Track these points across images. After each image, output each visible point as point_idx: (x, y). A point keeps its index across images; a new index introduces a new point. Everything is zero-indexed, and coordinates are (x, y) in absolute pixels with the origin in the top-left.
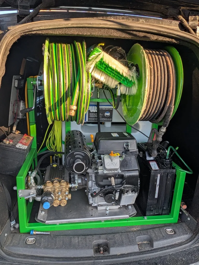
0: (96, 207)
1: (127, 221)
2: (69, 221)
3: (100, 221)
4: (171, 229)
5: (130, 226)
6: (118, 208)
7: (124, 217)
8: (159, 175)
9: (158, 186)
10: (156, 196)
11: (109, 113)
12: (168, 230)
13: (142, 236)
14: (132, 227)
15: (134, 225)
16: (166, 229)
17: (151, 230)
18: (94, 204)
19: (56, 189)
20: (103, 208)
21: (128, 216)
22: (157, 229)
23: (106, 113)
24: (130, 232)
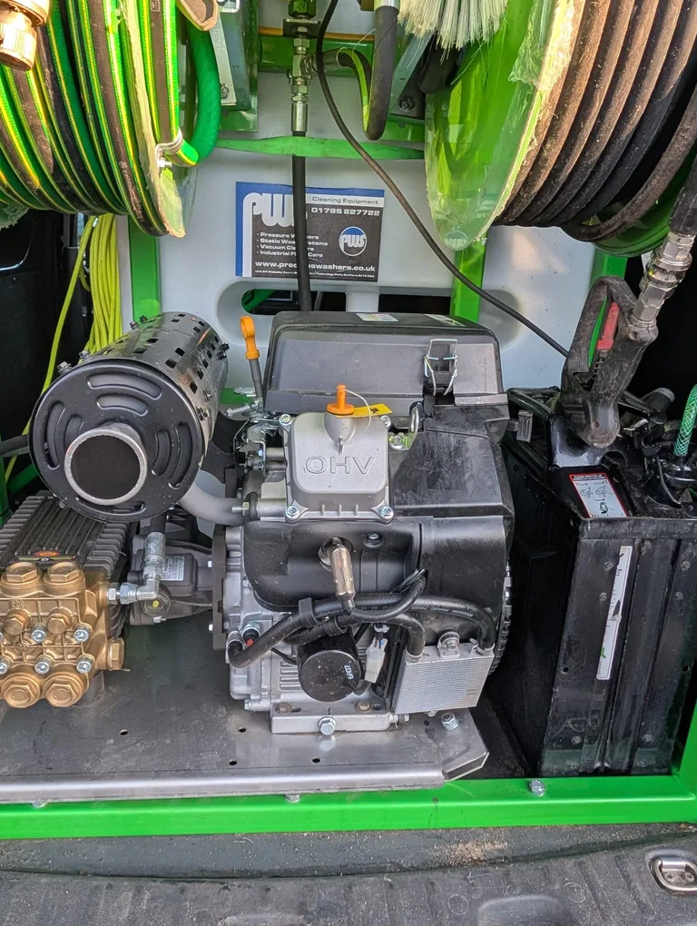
0: (264, 718)
1: (432, 805)
2: (97, 793)
3: (282, 798)
4: (683, 863)
5: (448, 830)
6: (386, 725)
7: (417, 782)
8: (626, 553)
9: (616, 612)
10: (604, 671)
11: (360, 234)
12: (666, 863)
13: (512, 899)
14: (463, 835)
15: (473, 823)
16: (657, 858)
17: (569, 863)
18: (255, 701)
19: (16, 612)
20: (305, 723)
21: (436, 774)
22: (603, 859)
23: (347, 233)
24: (444, 867)
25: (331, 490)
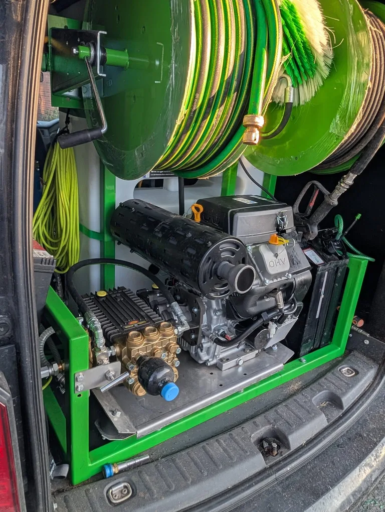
0: (217, 367)
1: (280, 377)
2: (184, 414)
3: (238, 393)
4: (346, 368)
5: (283, 384)
6: (254, 355)
7: (276, 370)
8: (326, 274)
9: (322, 295)
10: (317, 317)
12: (343, 370)
13: (318, 395)
14: (288, 384)
15: (289, 379)
16: (340, 370)
17: (323, 379)
18: (211, 361)
19: (155, 349)
20: (232, 363)
21: (282, 365)
22: (329, 375)
24: (291, 396)
25: (277, 272)
